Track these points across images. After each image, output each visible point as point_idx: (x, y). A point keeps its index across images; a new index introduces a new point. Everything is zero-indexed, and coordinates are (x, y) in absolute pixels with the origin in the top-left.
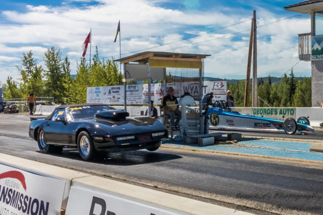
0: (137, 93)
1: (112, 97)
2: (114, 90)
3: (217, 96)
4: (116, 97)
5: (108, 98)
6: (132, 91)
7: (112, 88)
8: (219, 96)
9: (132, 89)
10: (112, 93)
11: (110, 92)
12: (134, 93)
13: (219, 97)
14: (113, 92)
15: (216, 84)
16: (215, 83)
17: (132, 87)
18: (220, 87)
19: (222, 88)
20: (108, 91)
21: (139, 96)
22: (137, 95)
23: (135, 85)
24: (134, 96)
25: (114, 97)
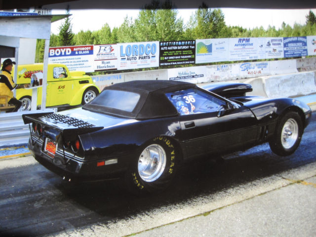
0: (251, 47)
1: (272, 50)
2: (274, 42)
3: (105, 61)
4: (277, 50)
5: (267, 52)
6: (244, 45)
7: (272, 40)
8: (108, 61)
9: (244, 42)
10: (272, 45)
11: (269, 44)
12: (247, 47)
13: (107, 63)
14: (274, 44)
15: (103, 48)
16: (100, 47)
17: (244, 40)
18: (109, 51)
19: (111, 53)
20: (266, 43)
21: (254, 51)
22: (251, 50)
23: (248, 38)
24: (247, 51)
25: (274, 50)
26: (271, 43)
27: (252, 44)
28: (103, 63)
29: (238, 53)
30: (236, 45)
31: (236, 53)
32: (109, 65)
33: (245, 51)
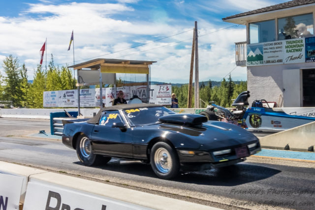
0: (90, 96)
1: (67, 100)
3: (163, 98)
4: (70, 100)
5: (63, 102)
6: (85, 95)
7: (67, 92)
9: (85, 93)
10: (66, 97)
12: (87, 96)
13: (164, 100)
16: (161, 87)
17: (85, 91)
19: (167, 92)
20: (63, 95)
21: (92, 100)
23: (88, 89)
24: (87, 100)
32: (166, 101)
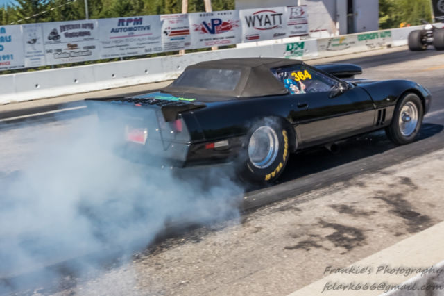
0: (146, 32)
1: (63, 47)
3: (298, 26)
4: (80, 46)
5: (50, 51)
6: (130, 29)
7: (65, 27)
9: (131, 25)
10: (62, 38)
12: (136, 33)
14: (69, 35)
17: (130, 21)
20: (47, 34)
21: (153, 38)
22: (147, 37)
23: (138, 17)
24: (139, 39)
25: (72, 47)
26: (62, 34)
27: (148, 28)
28: (296, 28)
29: (119, 44)
30: (113, 31)
31: (114, 44)
33: (134, 40)
